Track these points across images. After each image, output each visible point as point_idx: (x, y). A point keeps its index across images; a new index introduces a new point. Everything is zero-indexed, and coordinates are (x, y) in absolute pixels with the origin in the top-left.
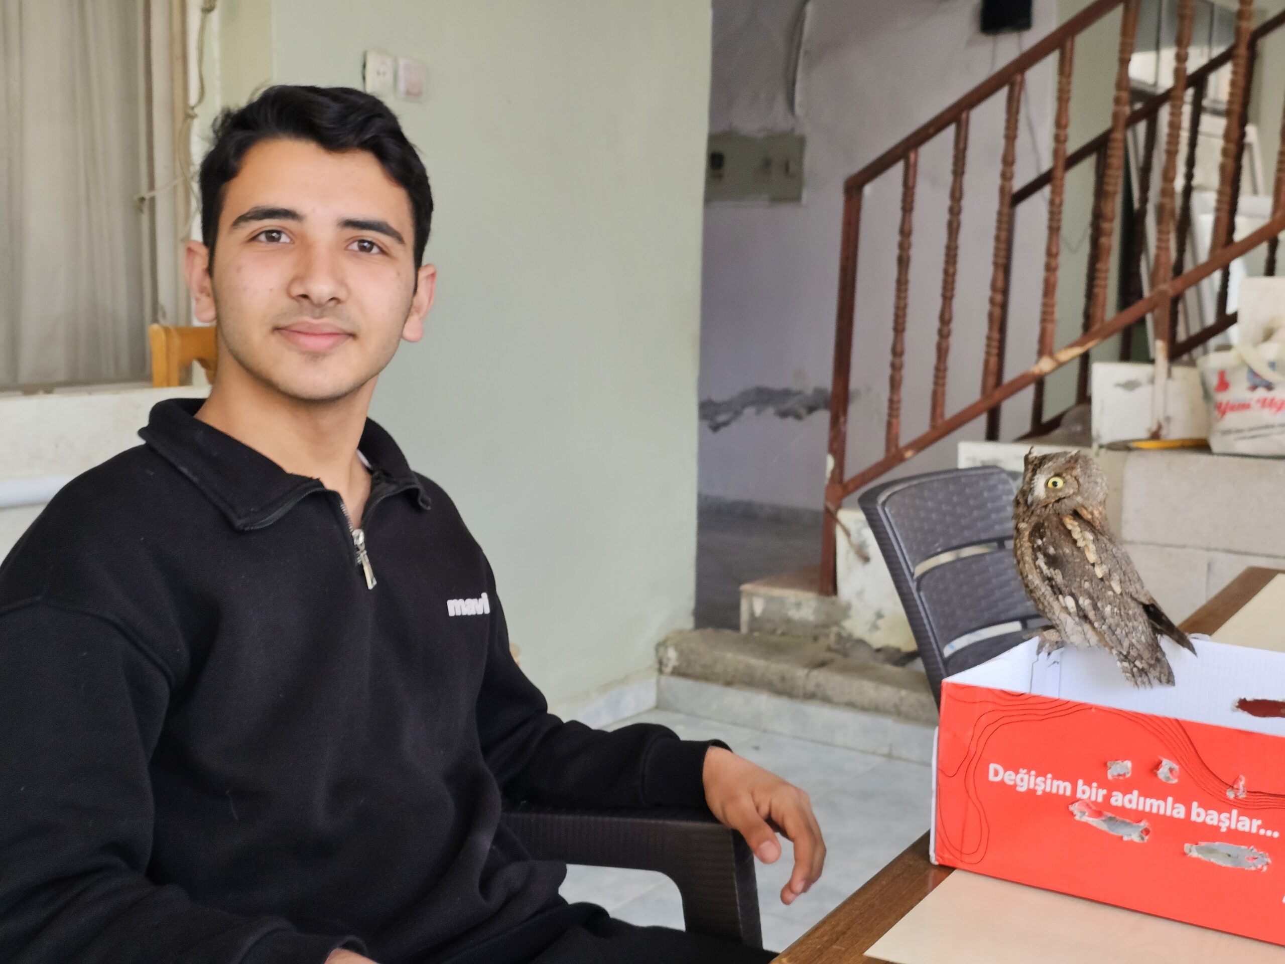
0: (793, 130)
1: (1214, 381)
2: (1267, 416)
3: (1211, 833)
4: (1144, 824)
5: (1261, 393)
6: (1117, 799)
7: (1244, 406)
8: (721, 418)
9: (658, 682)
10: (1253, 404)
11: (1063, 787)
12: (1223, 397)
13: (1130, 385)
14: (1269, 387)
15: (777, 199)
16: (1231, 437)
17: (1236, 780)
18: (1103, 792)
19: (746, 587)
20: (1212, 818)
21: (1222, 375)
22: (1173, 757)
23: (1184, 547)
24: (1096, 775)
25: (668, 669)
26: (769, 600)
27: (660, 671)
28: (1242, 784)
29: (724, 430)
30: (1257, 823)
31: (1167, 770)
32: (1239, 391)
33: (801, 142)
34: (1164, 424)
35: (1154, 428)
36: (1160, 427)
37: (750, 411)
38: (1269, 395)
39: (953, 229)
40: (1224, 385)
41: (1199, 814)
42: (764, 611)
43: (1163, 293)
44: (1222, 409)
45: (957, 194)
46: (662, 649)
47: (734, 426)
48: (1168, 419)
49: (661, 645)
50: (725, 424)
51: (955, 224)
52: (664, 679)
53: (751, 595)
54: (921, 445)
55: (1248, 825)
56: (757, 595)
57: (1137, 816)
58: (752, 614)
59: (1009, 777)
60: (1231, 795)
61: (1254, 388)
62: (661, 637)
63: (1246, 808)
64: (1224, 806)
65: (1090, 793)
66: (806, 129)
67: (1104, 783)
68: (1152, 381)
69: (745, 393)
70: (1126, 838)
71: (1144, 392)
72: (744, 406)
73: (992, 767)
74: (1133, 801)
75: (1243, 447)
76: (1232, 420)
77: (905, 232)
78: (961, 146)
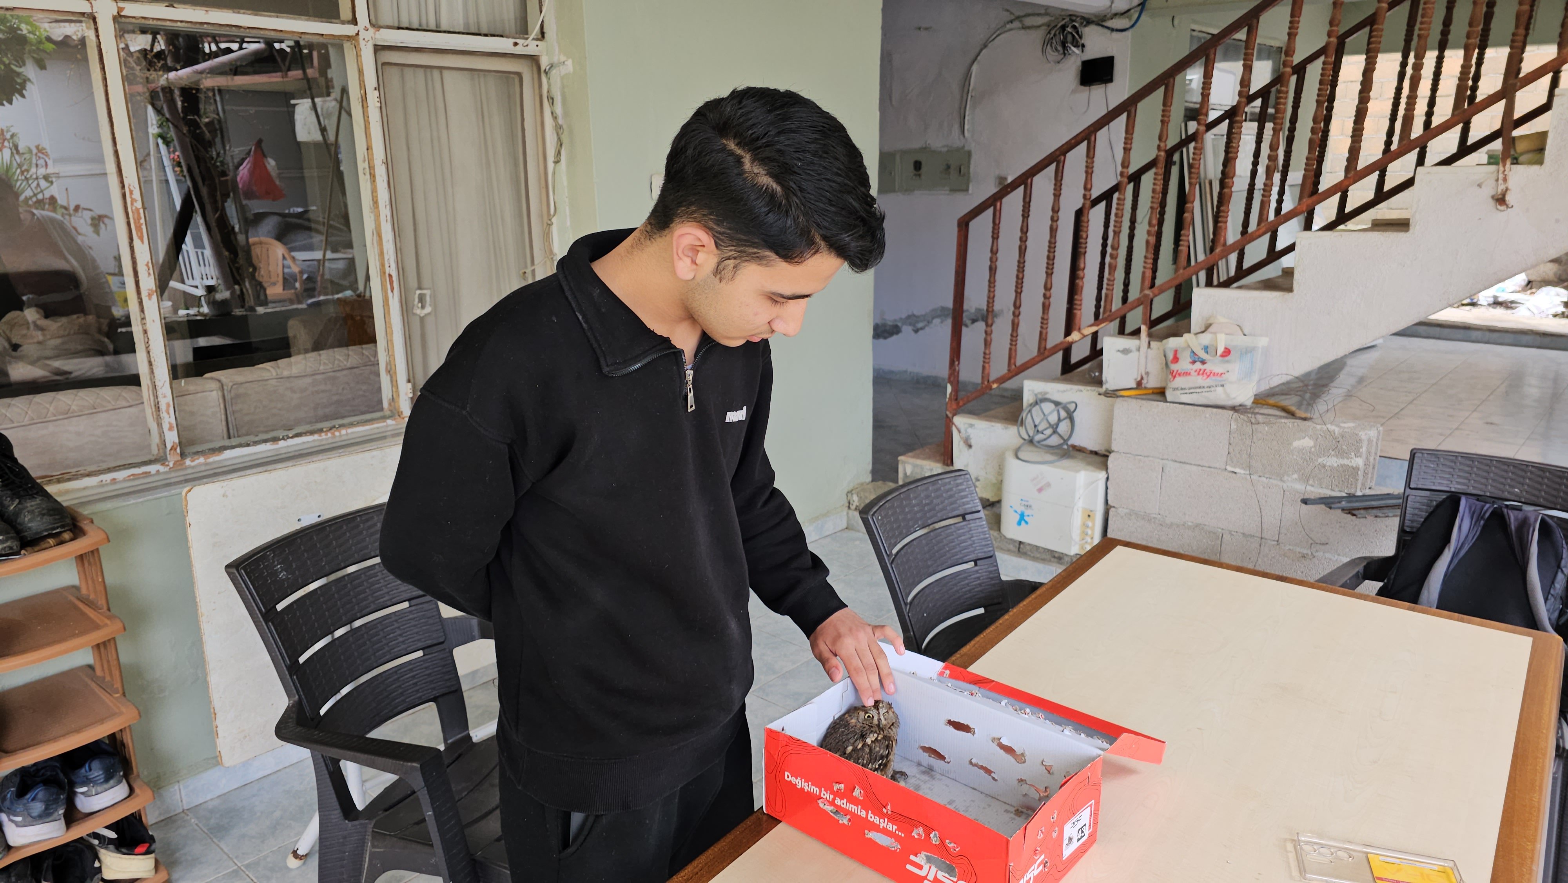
0: (964, 147)
1: (1170, 356)
2: (1200, 381)
3: (876, 828)
4: (848, 817)
5: (1198, 365)
6: (838, 801)
7: (1187, 374)
8: (920, 325)
9: (848, 514)
10: (1193, 373)
11: (815, 790)
12: (1174, 367)
13: (1126, 351)
14: (1203, 362)
15: (953, 190)
16: (1179, 392)
17: (887, 804)
18: (832, 797)
19: (900, 458)
20: (877, 820)
21: (1176, 352)
22: (862, 788)
23: (1148, 456)
24: (829, 789)
25: (853, 507)
26: (915, 466)
27: (849, 507)
28: (889, 807)
29: (921, 332)
30: (895, 827)
31: (857, 793)
32: (1184, 364)
33: (969, 154)
34: (1144, 376)
35: (1139, 379)
36: (1142, 378)
37: (937, 321)
38: (1203, 367)
39: (1022, 251)
40: (1176, 359)
41: (871, 817)
42: (912, 473)
43: (1146, 296)
44: (1174, 375)
45: (1025, 230)
46: (850, 495)
47: (927, 329)
48: (1147, 373)
49: (850, 492)
50: (922, 329)
51: (1023, 247)
52: (850, 512)
53: (904, 463)
54: (1002, 380)
55: (892, 827)
56: (908, 463)
57: (846, 812)
58: (905, 474)
59: (793, 780)
60: (885, 811)
61: (1194, 362)
62: (850, 489)
63: (891, 819)
64: (882, 816)
65: (826, 795)
66: (972, 146)
67: (832, 793)
68: (1138, 350)
69: (934, 310)
70: (841, 822)
71: (1134, 355)
72: (933, 318)
73: (786, 773)
74: (843, 803)
75: (1185, 399)
76: (1179, 382)
77: (994, 252)
78: (1027, 200)
